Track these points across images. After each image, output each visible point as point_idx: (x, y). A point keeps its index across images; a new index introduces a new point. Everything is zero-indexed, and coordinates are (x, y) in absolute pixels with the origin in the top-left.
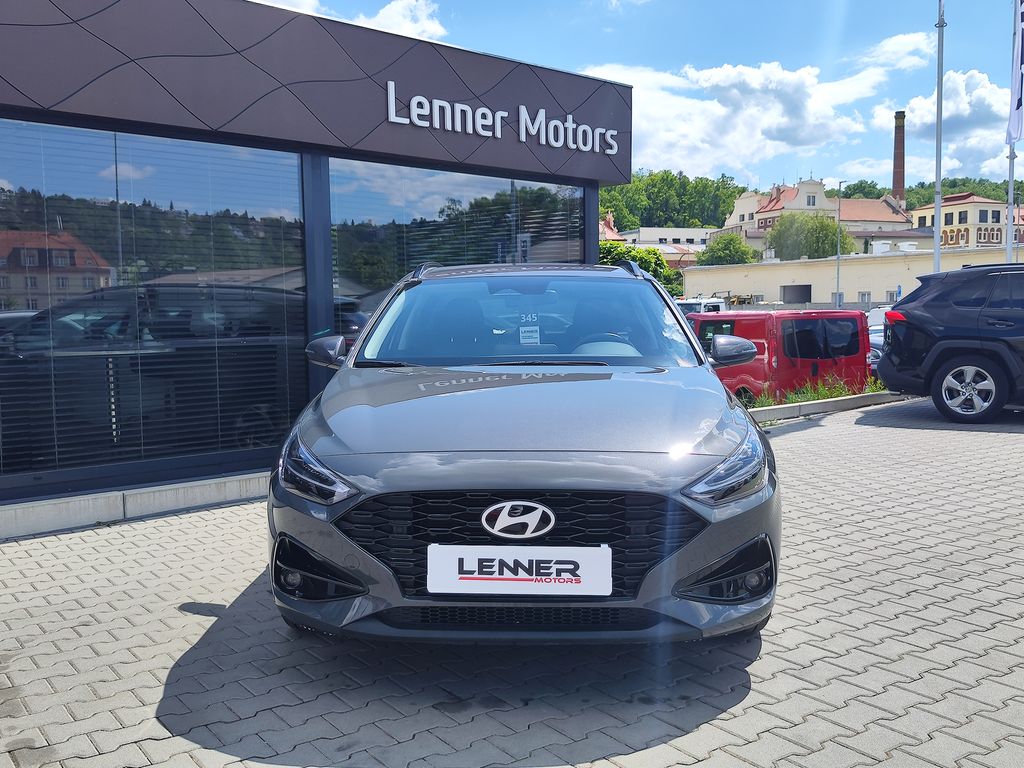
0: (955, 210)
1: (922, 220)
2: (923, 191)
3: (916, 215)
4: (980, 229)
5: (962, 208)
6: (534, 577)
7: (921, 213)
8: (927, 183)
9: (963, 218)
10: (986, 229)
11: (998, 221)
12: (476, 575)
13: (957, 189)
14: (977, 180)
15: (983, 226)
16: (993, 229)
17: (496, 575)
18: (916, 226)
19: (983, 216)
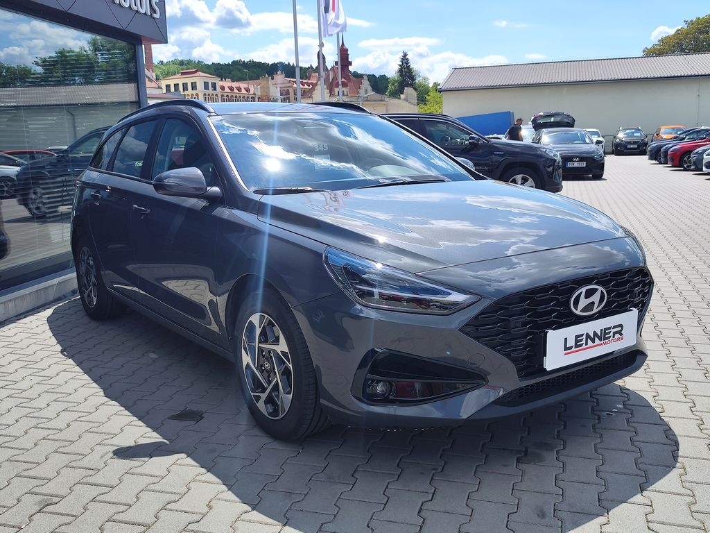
0: (189, 80)
1: (168, 87)
2: (163, 67)
3: (164, 83)
4: (205, 94)
5: (193, 80)
6: (602, 342)
7: (167, 82)
8: (165, 61)
9: (194, 86)
10: (209, 95)
11: (215, 89)
12: (574, 349)
13: (184, 67)
14: (196, 62)
15: (207, 92)
16: (213, 95)
17: (584, 346)
18: (164, 91)
19: (206, 86)
